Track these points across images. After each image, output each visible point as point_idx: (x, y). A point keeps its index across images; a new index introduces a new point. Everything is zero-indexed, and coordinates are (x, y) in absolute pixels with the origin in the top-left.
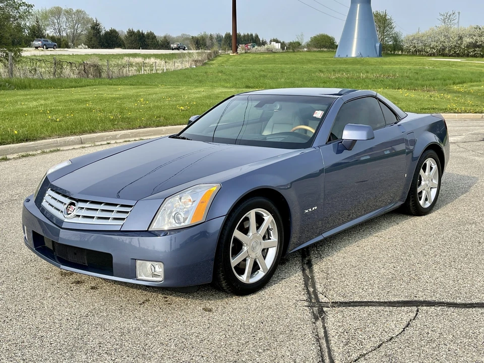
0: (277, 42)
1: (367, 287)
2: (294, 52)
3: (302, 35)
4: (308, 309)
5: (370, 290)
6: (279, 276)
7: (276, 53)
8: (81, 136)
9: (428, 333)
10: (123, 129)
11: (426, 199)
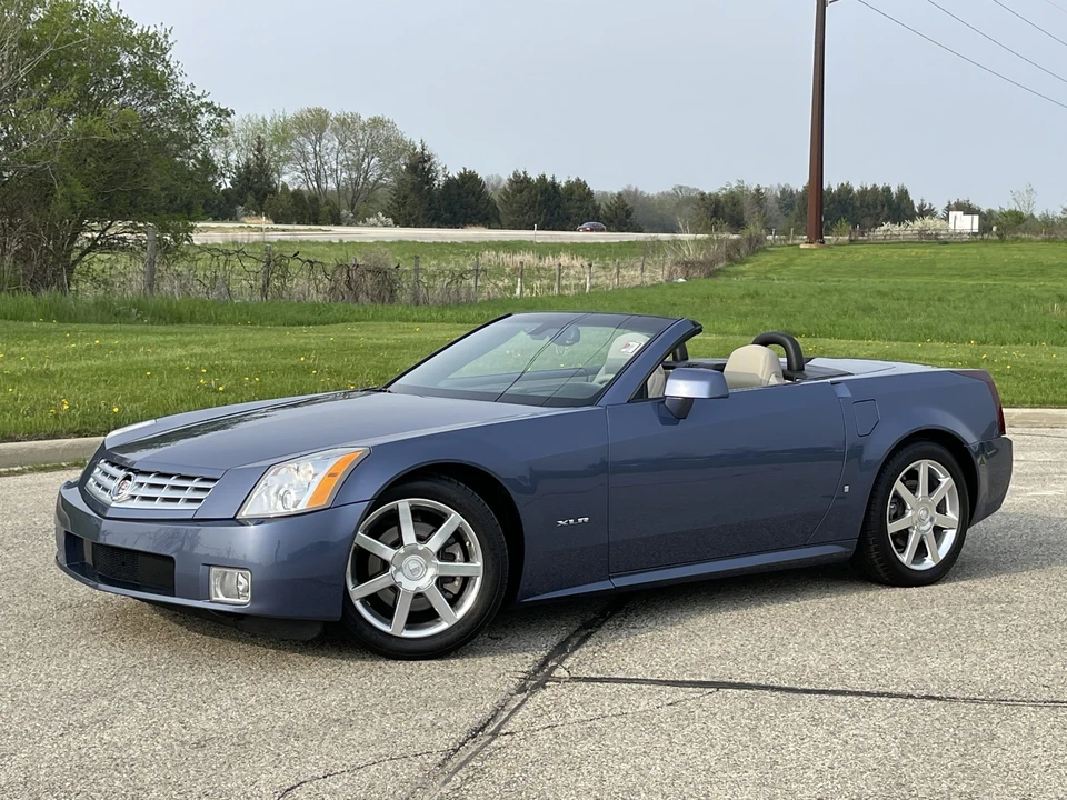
0: (968, 209)
3: (1030, 191)
4: (518, 681)
7: (946, 243)
11: (921, 551)
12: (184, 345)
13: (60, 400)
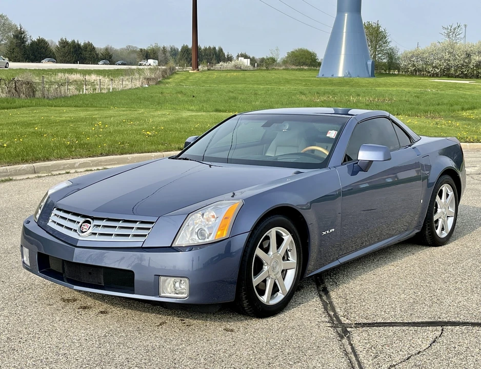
1: (389, 310)
2: (267, 69)
4: (332, 330)
5: (393, 313)
6: (296, 301)
7: (246, 70)
8: (34, 164)
9: (455, 348)
10: (82, 157)
11: (443, 229)
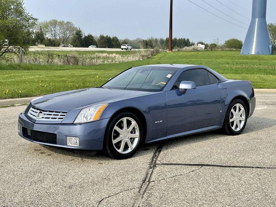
0: (202, 44)
2: (211, 50)
3: (217, 39)
4: (148, 165)
5: (183, 160)
9: (199, 174)
11: (237, 127)
12: (34, 75)
13: (6, 89)
